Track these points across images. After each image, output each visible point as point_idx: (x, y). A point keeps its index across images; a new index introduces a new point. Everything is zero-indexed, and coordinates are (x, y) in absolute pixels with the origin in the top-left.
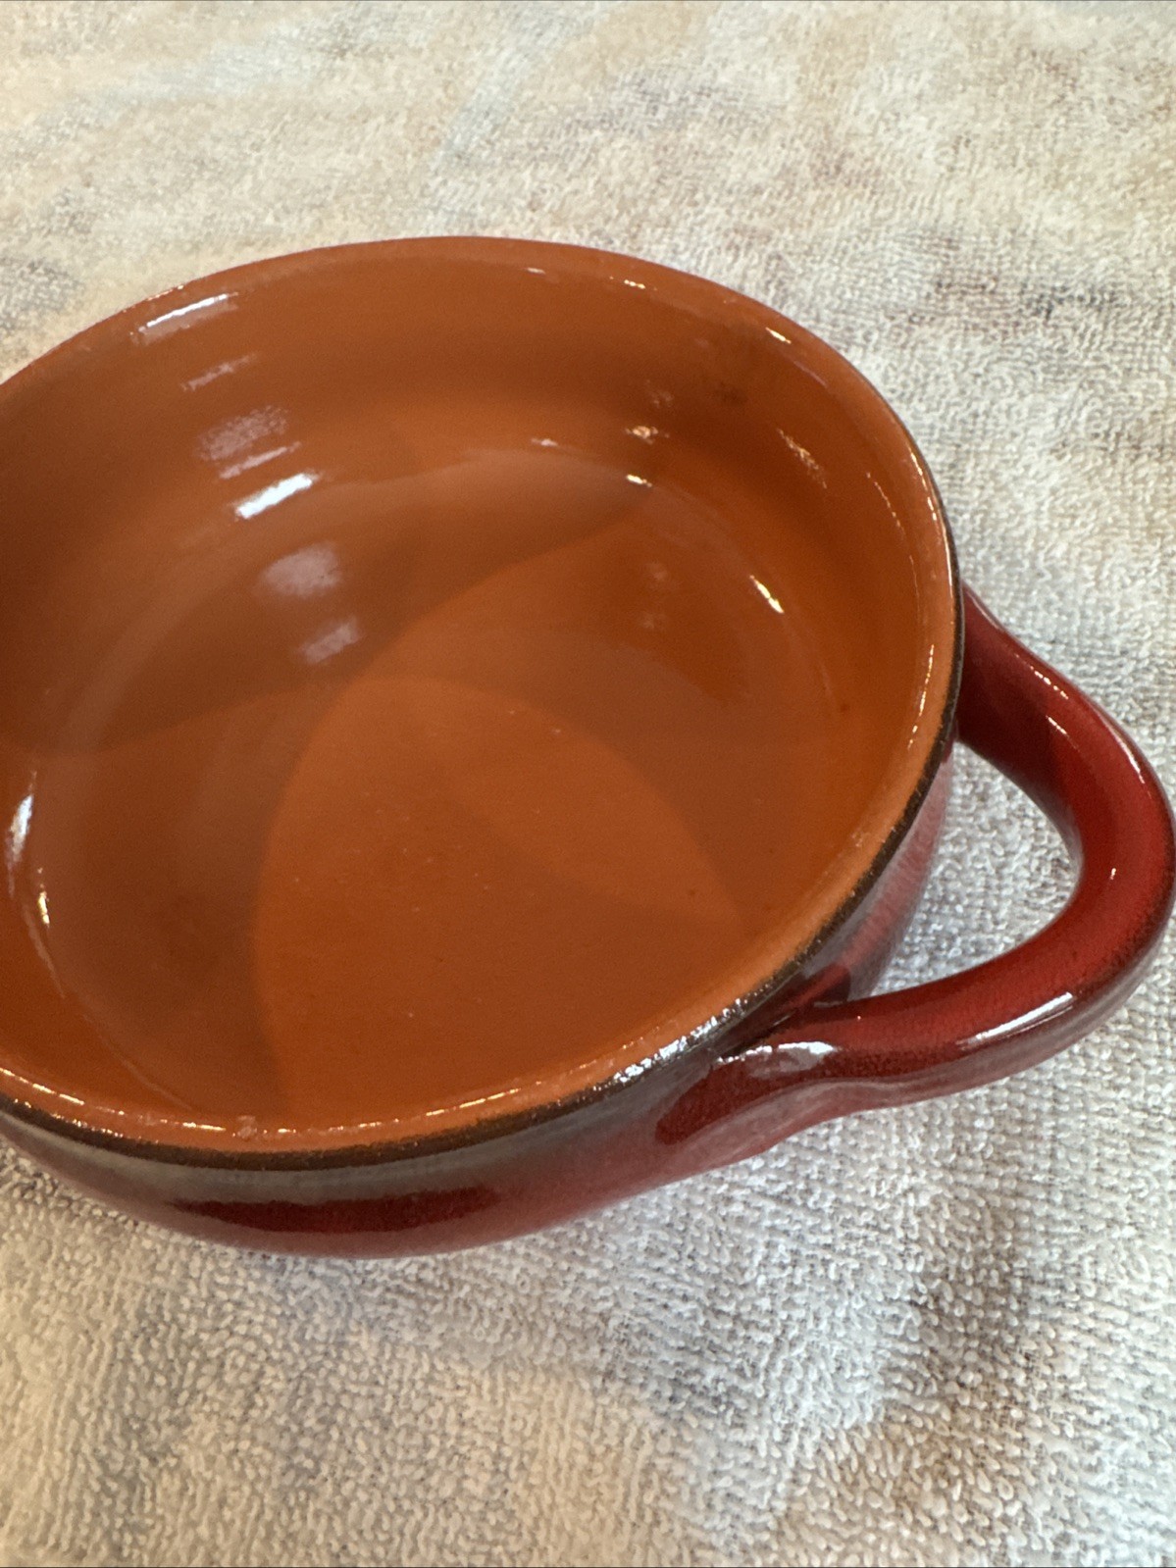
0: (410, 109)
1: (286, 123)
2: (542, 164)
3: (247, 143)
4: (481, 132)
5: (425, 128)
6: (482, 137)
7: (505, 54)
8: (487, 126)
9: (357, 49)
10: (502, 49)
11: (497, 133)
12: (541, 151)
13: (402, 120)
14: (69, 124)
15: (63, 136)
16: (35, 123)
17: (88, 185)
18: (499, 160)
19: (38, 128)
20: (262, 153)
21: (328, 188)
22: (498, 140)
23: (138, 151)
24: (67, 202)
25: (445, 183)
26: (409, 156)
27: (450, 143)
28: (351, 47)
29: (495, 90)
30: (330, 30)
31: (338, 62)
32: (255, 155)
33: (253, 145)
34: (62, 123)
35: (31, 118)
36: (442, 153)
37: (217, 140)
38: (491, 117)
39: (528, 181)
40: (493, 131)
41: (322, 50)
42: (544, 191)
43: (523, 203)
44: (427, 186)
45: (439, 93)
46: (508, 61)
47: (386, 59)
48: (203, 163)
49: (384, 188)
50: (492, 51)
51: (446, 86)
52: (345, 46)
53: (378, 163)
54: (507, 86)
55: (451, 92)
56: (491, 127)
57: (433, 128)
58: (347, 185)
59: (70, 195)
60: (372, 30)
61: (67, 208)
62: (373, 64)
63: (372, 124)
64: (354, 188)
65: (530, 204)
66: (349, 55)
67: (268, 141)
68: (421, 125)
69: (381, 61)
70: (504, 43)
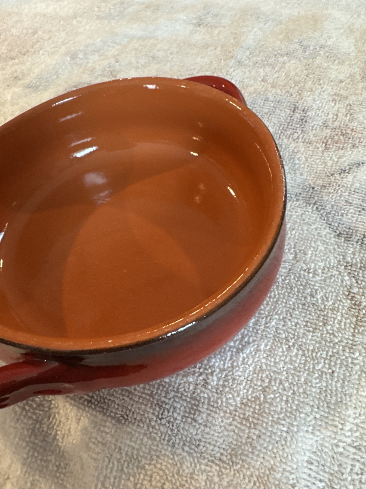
0: (222, 46)
1: (181, 47)
2: (266, 67)
3: (169, 52)
4: (246, 54)
5: (227, 52)
6: (246, 56)
7: (255, 30)
8: (248, 53)
9: (204, 25)
10: (253, 28)
11: (251, 56)
12: (266, 62)
13: (219, 49)
14: (111, 42)
15: (109, 46)
16: (101, 41)
17: (117, 62)
18: (252, 64)
19: (101, 43)
20: (173, 56)
21: (194, 69)
22: (251, 58)
23: (133, 52)
24: (110, 67)
25: (234, 70)
26: (222, 61)
27: (236, 58)
28: (202, 24)
29: (251, 41)
30: (196, 18)
31: (198, 28)
32: (171, 56)
33: (170, 53)
34: (109, 41)
35: (99, 40)
36: (233, 61)
37: (158, 51)
38: (250, 50)
39: (262, 72)
40: (250, 54)
41: (193, 24)
42: (267, 76)
43: (261, 80)
44: (228, 71)
45: (232, 41)
46: (256, 32)
47: (214, 28)
48: (154, 58)
49: (213, 71)
50: (250, 29)
51: (234, 39)
52: (200, 23)
53: (211, 62)
54: (255, 40)
55: (236, 40)
56: (249, 53)
57: (230, 52)
58: (201, 69)
59: (111, 65)
60: (210, 18)
61: (110, 69)
62: (209, 29)
63: (210, 49)
64: (204, 70)
65: (263, 80)
66: (201, 26)
67: (175, 52)
68: (226, 51)
69: (212, 29)
70: (254, 26)
